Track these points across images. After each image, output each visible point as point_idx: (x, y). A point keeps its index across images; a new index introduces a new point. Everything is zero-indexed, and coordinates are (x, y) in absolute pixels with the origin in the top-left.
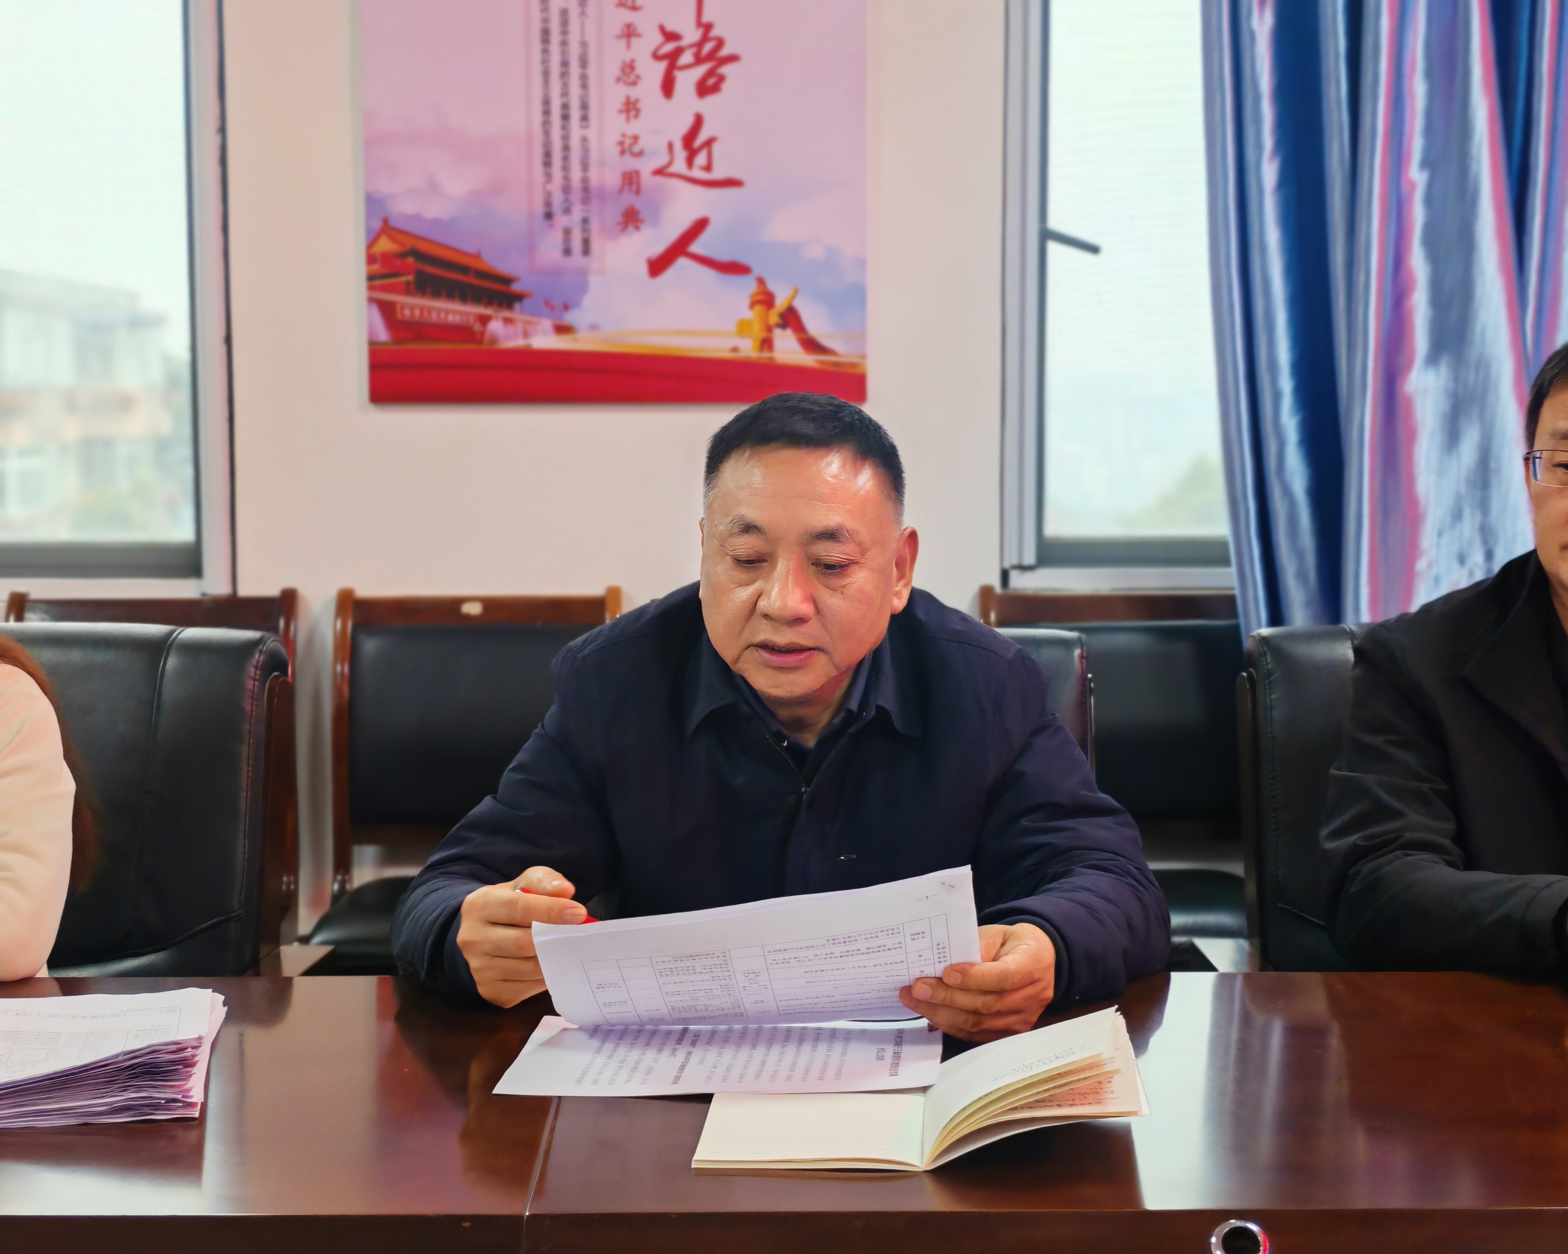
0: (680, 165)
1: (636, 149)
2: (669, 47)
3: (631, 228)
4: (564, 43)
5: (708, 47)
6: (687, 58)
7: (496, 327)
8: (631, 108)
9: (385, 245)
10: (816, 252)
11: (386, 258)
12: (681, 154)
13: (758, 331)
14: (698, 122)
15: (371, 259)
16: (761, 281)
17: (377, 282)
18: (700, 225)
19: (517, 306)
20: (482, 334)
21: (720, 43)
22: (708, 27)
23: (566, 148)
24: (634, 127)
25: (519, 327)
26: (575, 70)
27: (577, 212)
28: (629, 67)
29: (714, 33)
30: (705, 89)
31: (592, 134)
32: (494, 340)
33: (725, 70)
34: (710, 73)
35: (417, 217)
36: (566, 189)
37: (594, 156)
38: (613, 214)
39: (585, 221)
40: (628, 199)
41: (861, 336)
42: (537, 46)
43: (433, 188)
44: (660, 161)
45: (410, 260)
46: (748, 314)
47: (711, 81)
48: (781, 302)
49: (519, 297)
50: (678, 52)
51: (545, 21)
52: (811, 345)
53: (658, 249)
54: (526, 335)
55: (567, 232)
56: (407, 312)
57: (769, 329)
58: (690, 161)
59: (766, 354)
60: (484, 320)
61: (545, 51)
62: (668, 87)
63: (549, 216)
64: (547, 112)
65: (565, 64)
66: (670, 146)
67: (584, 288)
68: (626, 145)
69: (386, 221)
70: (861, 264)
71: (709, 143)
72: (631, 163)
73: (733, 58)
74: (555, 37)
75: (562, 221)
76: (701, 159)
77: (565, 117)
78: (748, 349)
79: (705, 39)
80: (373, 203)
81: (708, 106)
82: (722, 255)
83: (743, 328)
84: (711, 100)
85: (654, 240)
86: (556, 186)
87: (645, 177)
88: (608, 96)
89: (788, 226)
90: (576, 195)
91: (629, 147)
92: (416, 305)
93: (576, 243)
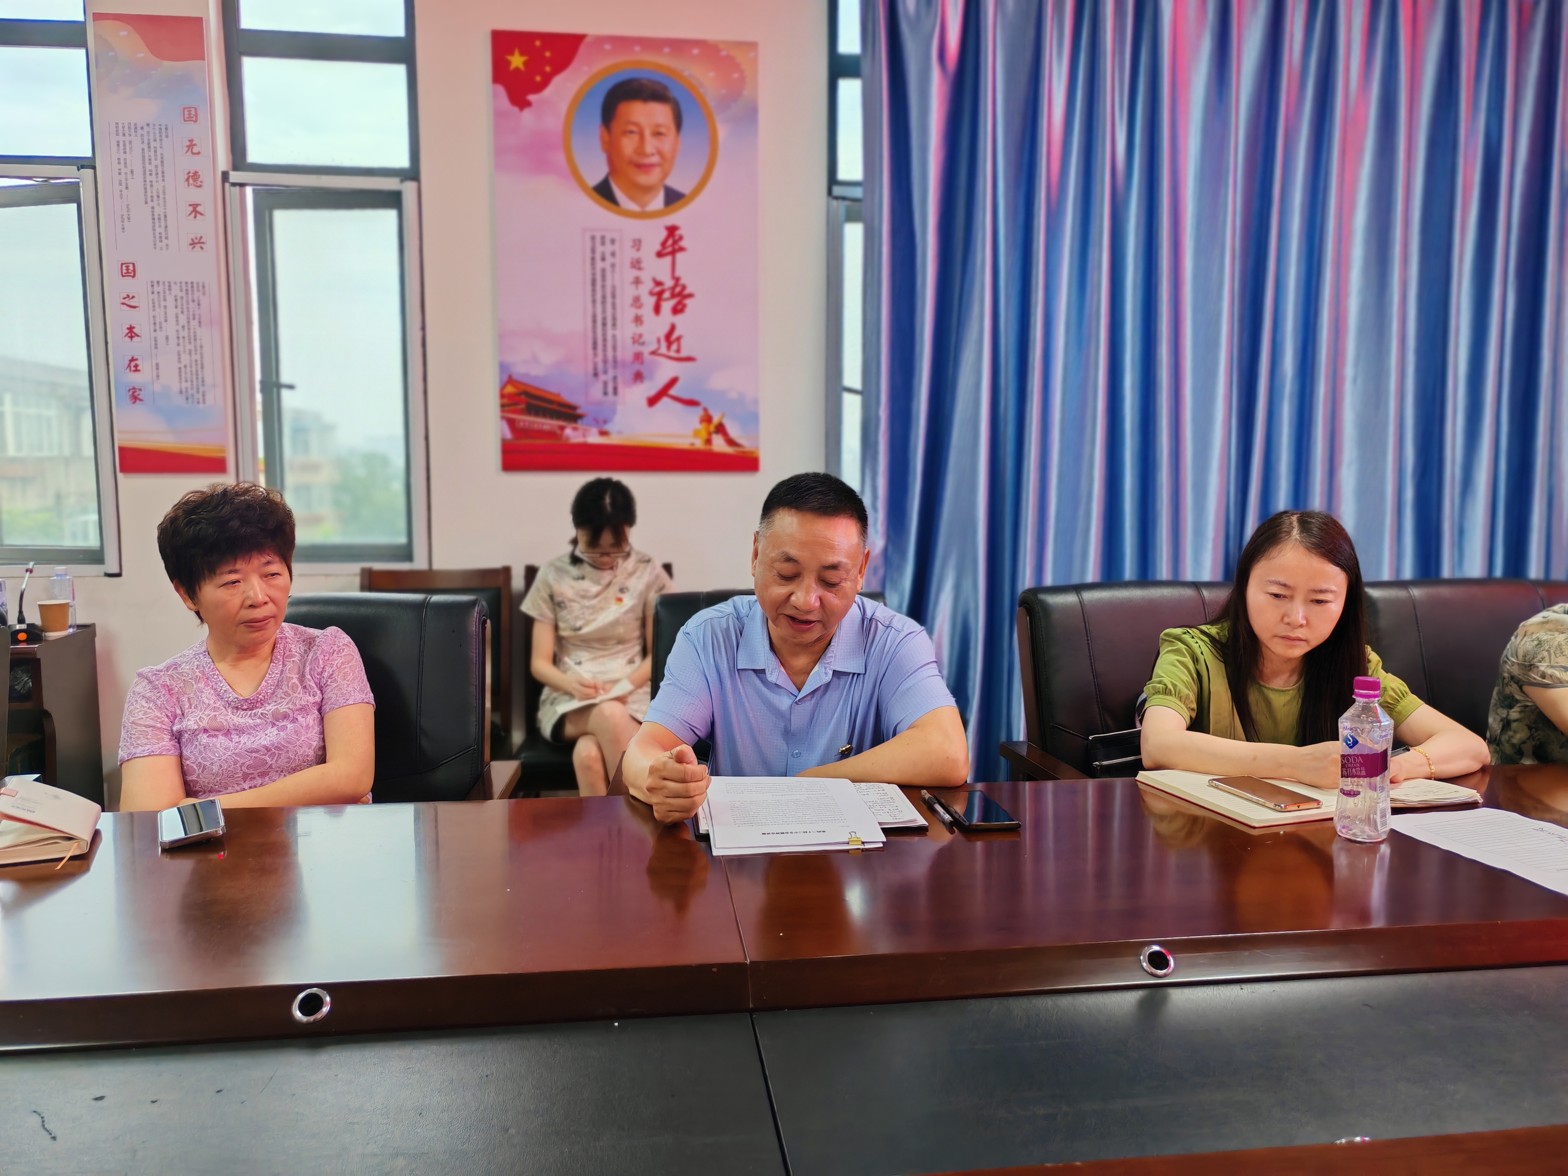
0: (663, 350)
1: (641, 341)
2: (658, 289)
3: (639, 381)
4: (603, 287)
5: (678, 289)
6: (667, 295)
7: (568, 432)
8: (638, 320)
9: (510, 389)
10: (733, 395)
11: (510, 396)
12: (664, 344)
13: (704, 435)
14: (673, 328)
15: (502, 396)
16: (705, 410)
17: (506, 408)
19: (580, 421)
20: (561, 435)
21: (684, 287)
22: (678, 279)
23: (605, 340)
24: (640, 330)
25: (580, 432)
26: (609, 300)
27: (611, 373)
28: (637, 299)
29: (681, 282)
30: (676, 311)
31: (618, 333)
32: (568, 438)
33: (688, 301)
34: (679, 303)
35: (527, 375)
36: (605, 361)
37: (619, 344)
38: (629, 373)
39: (615, 378)
40: (637, 367)
41: (756, 438)
42: (589, 288)
43: (535, 360)
44: (653, 347)
45: (523, 397)
46: (699, 426)
47: (679, 307)
48: (716, 420)
49: (581, 417)
50: (663, 291)
51: (594, 274)
52: (731, 442)
53: (652, 391)
54: (584, 436)
55: (605, 384)
56: (522, 424)
58: (669, 347)
60: (562, 428)
61: (594, 291)
62: (657, 309)
63: (596, 375)
64: (594, 321)
65: (604, 297)
66: (659, 340)
67: (614, 412)
69: (510, 377)
70: (756, 401)
71: (678, 339)
72: (638, 348)
73: (690, 296)
74: (599, 283)
75: (602, 377)
76: (674, 347)
77: (604, 324)
78: (699, 444)
79: (676, 285)
80: (503, 367)
81: (678, 319)
82: (686, 396)
83: (696, 433)
84: (679, 317)
85: (651, 388)
86: (599, 360)
87: (646, 355)
88: (626, 314)
89: (719, 382)
90: (610, 364)
91: (637, 339)
92: (526, 420)
93: (610, 389)
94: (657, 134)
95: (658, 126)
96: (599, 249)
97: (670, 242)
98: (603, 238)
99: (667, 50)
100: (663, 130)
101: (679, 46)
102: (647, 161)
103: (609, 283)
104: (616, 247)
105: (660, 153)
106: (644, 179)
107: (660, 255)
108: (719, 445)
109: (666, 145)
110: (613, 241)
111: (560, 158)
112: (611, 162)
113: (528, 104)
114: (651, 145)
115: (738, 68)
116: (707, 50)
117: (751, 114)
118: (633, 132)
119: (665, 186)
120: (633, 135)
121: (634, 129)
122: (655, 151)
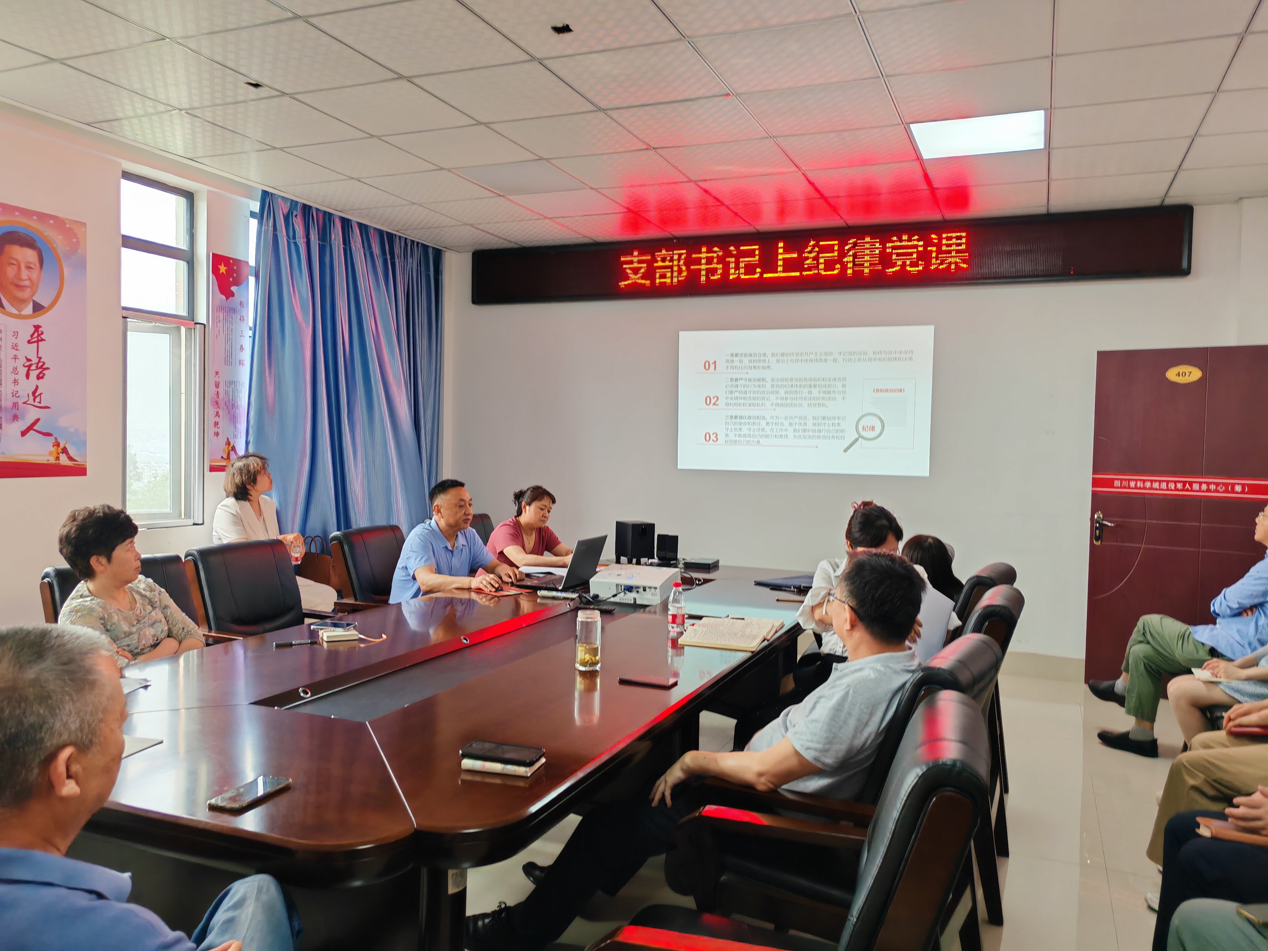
0: (31, 401)
1: (17, 395)
2: (28, 363)
3: (15, 420)
5: (40, 364)
6: (33, 367)
8: (16, 382)
10: (72, 430)
12: (31, 398)
13: (55, 454)
14: (37, 387)
16: (56, 438)
18: (38, 420)
21: (44, 363)
22: (40, 358)
24: (16, 388)
28: (15, 369)
29: (42, 360)
30: (38, 378)
31: (3, 389)
33: (45, 372)
34: (41, 373)
38: (9, 416)
40: (15, 411)
41: (85, 456)
44: (25, 399)
46: (52, 449)
47: (41, 375)
48: (62, 446)
50: (31, 365)
52: (71, 459)
53: (24, 428)
57: (58, 454)
58: (34, 400)
59: (58, 462)
62: (27, 376)
66: (28, 395)
68: (14, 394)
70: (85, 434)
71: (40, 395)
72: (15, 400)
73: (48, 368)
76: (38, 400)
78: (52, 460)
79: (39, 362)
81: (40, 383)
82: (44, 431)
83: (51, 453)
84: (40, 380)
85: (23, 425)
87: (20, 404)
88: (8, 377)
89: (63, 422)
91: (15, 394)
94: (29, 268)
95: (29, 263)
97: (36, 335)
99: (35, 218)
100: (32, 266)
101: (43, 217)
102: (22, 283)
104: (3, 335)
105: (30, 279)
107: (29, 342)
108: (64, 460)
109: (34, 275)
110: (1, 332)
114: (25, 274)
115: (75, 236)
116: (59, 223)
117: (82, 265)
118: (13, 264)
119: (33, 300)
120: (14, 266)
121: (14, 262)
122: (27, 278)
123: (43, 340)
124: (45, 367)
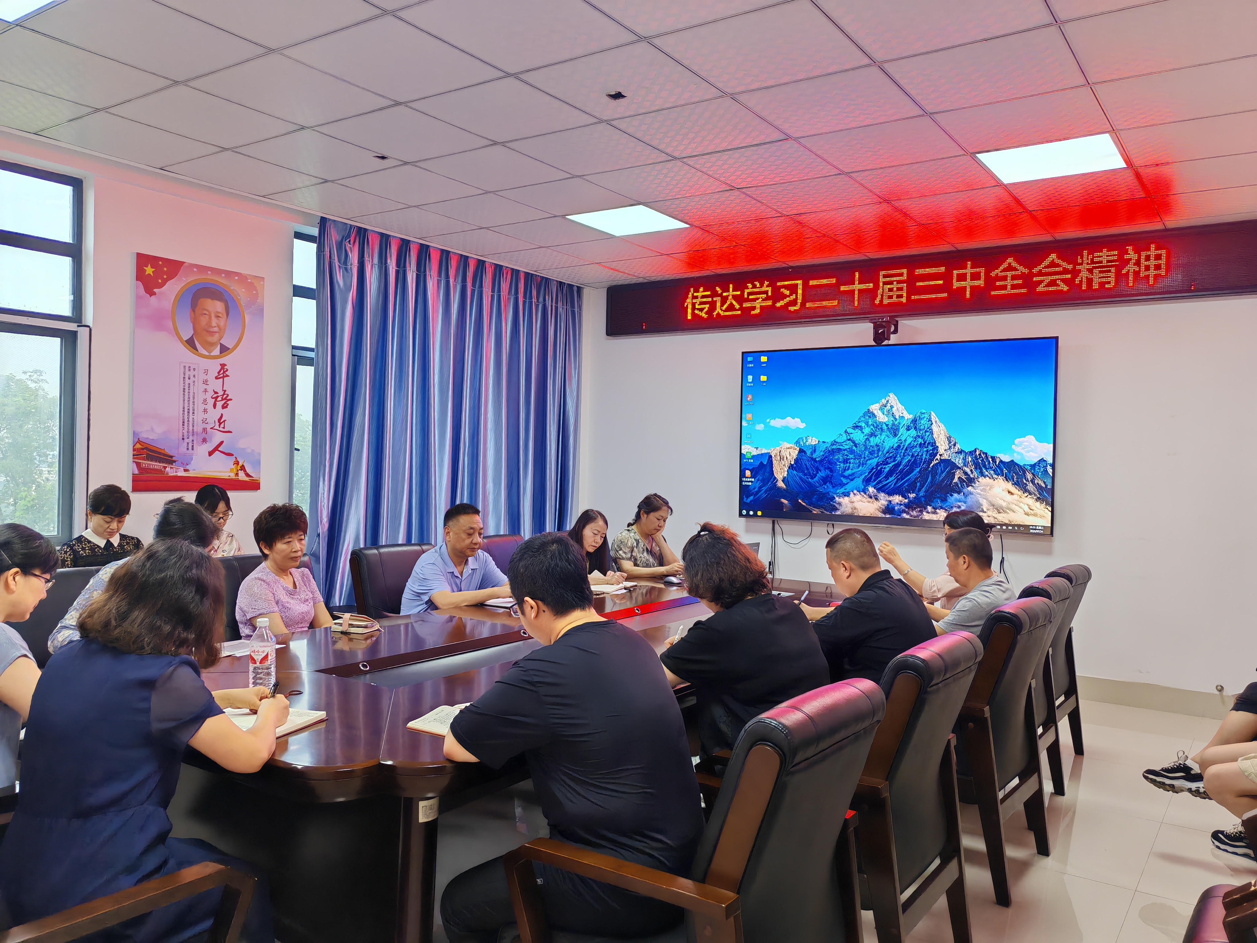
0: (217, 427)
1: (206, 422)
2: (215, 395)
3: (204, 443)
4: (189, 392)
5: (225, 396)
6: (219, 399)
7: (168, 469)
8: (205, 411)
9: (138, 446)
10: (249, 451)
11: (138, 450)
12: (217, 424)
13: (235, 471)
14: (222, 415)
15: (134, 450)
16: (236, 458)
17: (135, 457)
18: (222, 443)
19: (174, 464)
20: (164, 471)
21: (228, 395)
22: (225, 391)
23: (188, 421)
24: (206, 416)
25: (174, 470)
26: (191, 400)
28: (205, 400)
29: (226, 393)
30: (224, 407)
31: (195, 417)
32: (168, 473)
33: (228, 402)
34: (225, 403)
35: (147, 438)
36: (188, 432)
37: (195, 423)
38: (200, 439)
39: (193, 441)
40: (204, 435)
41: (259, 473)
42: (182, 393)
43: (152, 430)
44: (212, 425)
45: (145, 450)
46: (233, 467)
47: (225, 405)
48: (241, 464)
49: (175, 461)
50: (218, 397)
51: (184, 386)
52: (248, 475)
53: (211, 449)
54: (175, 472)
55: (188, 443)
56: (144, 465)
57: (238, 471)
58: (220, 426)
59: (240, 478)
60: (165, 468)
62: (215, 406)
63: (183, 439)
64: (184, 411)
65: (189, 398)
66: (215, 422)
67: (192, 459)
69: (139, 439)
70: (259, 454)
71: (224, 421)
72: (205, 426)
73: (231, 400)
74: (187, 391)
75: (186, 441)
76: (222, 425)
77: (189, 412)
78: (233, 476)
79: (224, 394)
80: (134, 433)
81: (224, 411)
82: (227, 451)
83: (231, 470)
84: (225, 409)
85: (210, 446)
86: (185, 431)
87: (209, 430)
88: (200, 407)
89: (242, 444)
90: (191, 434)
91: (204, 421)
92: (145, 463)
93: (190, 447)
94: (218, 317)
95: (218, 312)
96: (187, 373)
97: (222, 372)
98: (190, 367)
99: (223, 275)
100: (220, 315)
101: (229, 274)
102: (212, 330)
103: (191, 391)
104: (196, 373)
105: (218, 326)
106: (210, 339)
107: (217, 378)
109: (222, 322)
110: (194, 369)
111: (170, 324)
112: (194, 329)
113: (154, 294)
114: (214, 322)
115: (255, 288)
116: (242, 278)
117: (261, 311)
118: (205, 314)
119: (220, 343)
120: (206, 316)
121: (207, 313)
122: (216, 325)
123: (227, 376)
124: (228, 398)
